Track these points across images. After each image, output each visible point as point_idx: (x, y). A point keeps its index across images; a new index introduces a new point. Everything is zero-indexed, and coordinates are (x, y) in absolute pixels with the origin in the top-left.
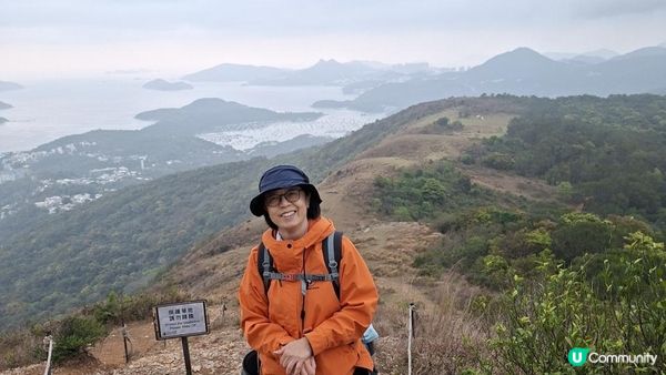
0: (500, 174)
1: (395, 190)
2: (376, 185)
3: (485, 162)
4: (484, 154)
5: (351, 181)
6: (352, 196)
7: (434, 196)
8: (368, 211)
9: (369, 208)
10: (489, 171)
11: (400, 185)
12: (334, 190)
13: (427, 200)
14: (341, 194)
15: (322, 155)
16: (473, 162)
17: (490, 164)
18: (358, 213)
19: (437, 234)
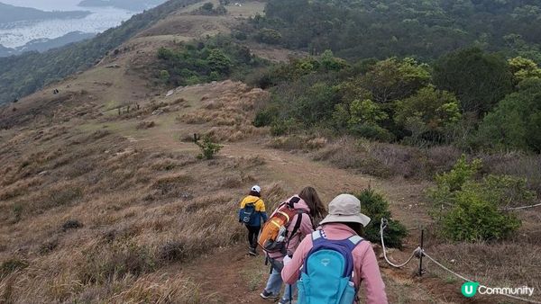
0: (271, 48)
1: (181, 62)
2: (159, 58)
3: (255, 37)
4: (252, 31)
5: (132, 55)
6: (135, 69)
7: (220, 67)
8: (156, 83)
9: (156, 80)
10: (261, 46)
11: (185, 57)
12: (114, 65)
13: (213, 70)
14: (123, 68)
15: (95, 44)
16: (245, 38)
17: (260, 39)
18: (147, 86)
19: (257, 90)
